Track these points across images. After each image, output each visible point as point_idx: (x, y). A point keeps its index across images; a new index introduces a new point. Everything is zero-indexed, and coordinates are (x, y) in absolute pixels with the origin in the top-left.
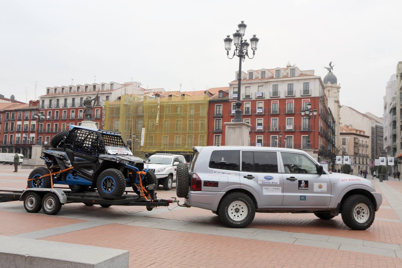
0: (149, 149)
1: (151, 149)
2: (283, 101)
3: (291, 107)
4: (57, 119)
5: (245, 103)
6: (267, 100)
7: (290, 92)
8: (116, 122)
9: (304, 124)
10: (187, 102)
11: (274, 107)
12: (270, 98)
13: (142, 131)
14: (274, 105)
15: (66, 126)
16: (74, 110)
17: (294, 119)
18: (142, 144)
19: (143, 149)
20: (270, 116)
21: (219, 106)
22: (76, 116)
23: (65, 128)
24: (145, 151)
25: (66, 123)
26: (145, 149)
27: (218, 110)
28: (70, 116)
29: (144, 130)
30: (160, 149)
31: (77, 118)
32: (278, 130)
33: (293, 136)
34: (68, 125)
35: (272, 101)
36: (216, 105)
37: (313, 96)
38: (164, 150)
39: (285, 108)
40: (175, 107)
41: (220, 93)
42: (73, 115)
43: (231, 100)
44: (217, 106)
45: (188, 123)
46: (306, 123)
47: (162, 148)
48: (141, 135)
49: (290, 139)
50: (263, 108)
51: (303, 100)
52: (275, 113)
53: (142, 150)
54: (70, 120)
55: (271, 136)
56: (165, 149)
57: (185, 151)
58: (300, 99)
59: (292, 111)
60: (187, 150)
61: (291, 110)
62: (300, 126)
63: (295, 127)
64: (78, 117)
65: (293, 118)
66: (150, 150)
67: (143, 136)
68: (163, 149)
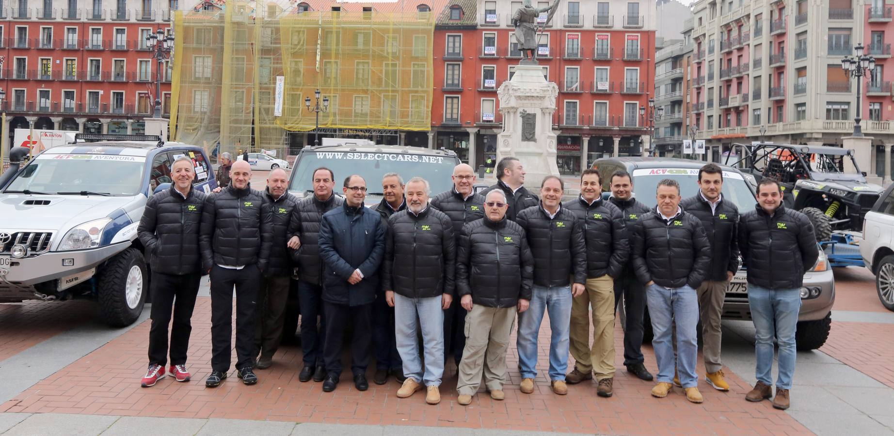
0: (297, 124)
1: (303, 124)
2: (588, 35)
3: (605, 47)
4: (21, 46)
5: (510, 33)
6: (556, 31)
7: (603, 17)
8: (198, 60)
9: (629, 81)
10: (389, 25)
11: (570, 46)
12: (563, 28)
13: (278, 82)
14: (571, 41)
15: (51, 65)
16: (77, 27)
17: (610, 69)
18: (278, 112)
19: (281, 124)
20: (562, 63)
21: (454, 36)
22: (83, 42)
23: (50, 69)
24: (286, 127)
25: (51, 58)
26: (286, 124)
27: (451, 45)
28: (62, 41)
29: (281, 80)
30: (325, 123)
31: (86, 47)
32: (578, 91)
33: (607, 102)
34: (58, 62)
35: (567, 33)
36: (447, 34)
37: (645, 28)
38: (334, 127)
39: (594, 49)
40: (353, 35)
41: (454, 11)
42: (72, 39)
43: (482, 25)
44: (449, 36)
45: (384, 68)
46: (631, 79)
47: (330, 122)
48: (274, 94)
49: (601, 108)
50: (549, 46)
51: (626, 35)
52: (572, 58)
53: (278, 124)
54: (64, 51)
55: (565, 101)
56: (336, 124)
57: (386, 128)
58: (621, 33)
59: (607, 55)
60: (389, 126)
61: (605, 52)
62: (622, 84)
63: (612, 86)
64: (87, 44)
65: (608, 68)
66: (301, 126)
67: (279, 94)
68: (332, 124)
